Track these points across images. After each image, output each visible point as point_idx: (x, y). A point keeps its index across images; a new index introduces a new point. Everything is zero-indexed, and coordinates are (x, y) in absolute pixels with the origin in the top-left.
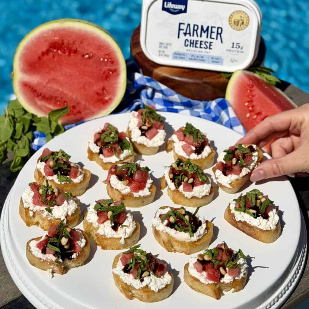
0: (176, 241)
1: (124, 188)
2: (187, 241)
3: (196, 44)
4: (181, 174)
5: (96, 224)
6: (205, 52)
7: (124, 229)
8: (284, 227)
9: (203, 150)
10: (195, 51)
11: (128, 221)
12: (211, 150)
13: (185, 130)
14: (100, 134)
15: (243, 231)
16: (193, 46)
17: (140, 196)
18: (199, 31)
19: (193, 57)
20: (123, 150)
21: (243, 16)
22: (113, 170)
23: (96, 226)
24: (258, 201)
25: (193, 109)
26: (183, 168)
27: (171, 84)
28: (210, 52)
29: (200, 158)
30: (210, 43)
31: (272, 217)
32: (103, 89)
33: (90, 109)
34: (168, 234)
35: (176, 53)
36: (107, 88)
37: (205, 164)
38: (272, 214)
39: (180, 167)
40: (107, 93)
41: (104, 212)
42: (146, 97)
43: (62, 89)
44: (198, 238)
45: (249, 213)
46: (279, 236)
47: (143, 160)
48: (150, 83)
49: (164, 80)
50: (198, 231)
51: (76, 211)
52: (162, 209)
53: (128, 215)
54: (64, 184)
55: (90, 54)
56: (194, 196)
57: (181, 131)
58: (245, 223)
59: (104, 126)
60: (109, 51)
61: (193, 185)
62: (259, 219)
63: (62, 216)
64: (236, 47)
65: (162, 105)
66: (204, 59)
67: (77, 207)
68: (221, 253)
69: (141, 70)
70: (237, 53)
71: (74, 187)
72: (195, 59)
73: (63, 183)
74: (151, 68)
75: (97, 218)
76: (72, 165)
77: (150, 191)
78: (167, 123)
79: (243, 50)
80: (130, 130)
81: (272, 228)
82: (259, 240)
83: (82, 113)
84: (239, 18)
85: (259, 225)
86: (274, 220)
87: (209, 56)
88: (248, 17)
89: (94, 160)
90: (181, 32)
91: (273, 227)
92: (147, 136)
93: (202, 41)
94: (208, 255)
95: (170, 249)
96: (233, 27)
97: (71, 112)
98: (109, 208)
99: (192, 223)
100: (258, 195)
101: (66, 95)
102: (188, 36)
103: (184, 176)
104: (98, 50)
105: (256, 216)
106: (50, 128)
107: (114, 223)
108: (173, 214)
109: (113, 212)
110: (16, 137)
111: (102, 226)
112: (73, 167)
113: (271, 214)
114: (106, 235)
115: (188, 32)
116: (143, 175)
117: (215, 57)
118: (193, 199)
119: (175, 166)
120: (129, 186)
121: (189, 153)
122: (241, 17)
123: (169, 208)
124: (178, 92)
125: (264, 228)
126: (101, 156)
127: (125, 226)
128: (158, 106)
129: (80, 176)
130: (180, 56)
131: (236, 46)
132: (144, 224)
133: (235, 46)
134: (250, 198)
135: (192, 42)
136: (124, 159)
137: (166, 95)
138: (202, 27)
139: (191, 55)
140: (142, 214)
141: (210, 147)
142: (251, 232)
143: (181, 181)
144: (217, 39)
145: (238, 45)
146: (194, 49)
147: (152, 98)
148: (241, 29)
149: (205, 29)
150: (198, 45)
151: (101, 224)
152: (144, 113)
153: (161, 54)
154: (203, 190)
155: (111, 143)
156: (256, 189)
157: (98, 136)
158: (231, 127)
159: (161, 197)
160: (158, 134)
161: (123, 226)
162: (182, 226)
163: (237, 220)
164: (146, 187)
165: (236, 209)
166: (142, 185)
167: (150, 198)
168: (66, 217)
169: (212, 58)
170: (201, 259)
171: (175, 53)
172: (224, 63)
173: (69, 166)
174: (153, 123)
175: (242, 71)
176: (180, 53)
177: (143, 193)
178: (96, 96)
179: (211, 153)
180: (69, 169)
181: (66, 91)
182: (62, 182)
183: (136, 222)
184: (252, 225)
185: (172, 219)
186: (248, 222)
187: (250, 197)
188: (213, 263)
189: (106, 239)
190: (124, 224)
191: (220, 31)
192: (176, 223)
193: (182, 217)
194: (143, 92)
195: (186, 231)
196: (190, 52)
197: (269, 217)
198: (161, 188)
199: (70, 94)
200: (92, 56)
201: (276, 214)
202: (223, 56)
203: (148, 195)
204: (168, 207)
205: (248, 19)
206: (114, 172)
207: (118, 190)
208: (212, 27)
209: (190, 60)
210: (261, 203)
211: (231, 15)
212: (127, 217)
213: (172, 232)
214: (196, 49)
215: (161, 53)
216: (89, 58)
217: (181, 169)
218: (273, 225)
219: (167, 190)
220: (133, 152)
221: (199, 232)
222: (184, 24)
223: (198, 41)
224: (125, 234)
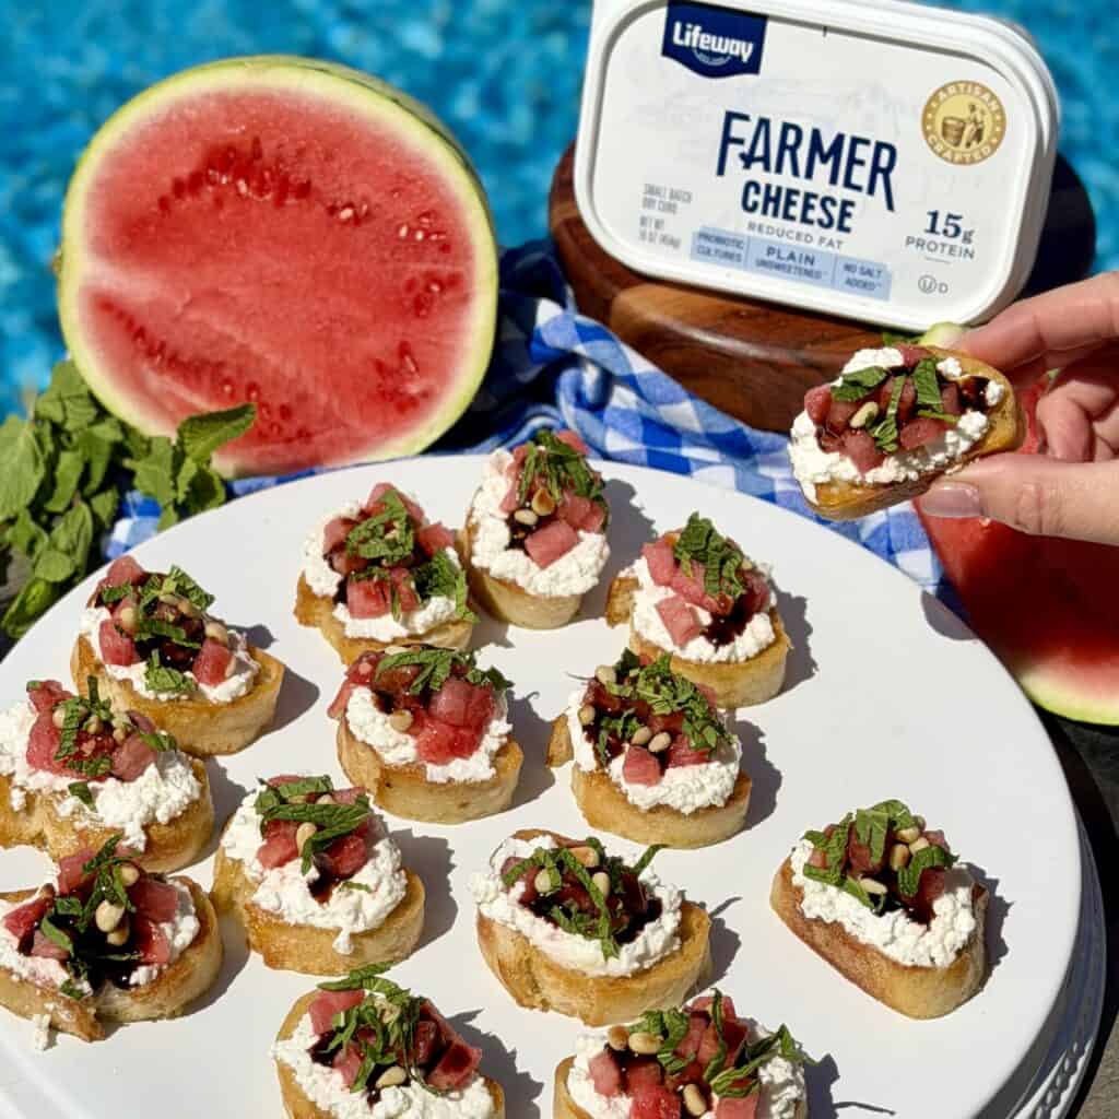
0: (553, 968)
1: (391, 742)
2: (593, 973)
3: (789, 203)
4: (626, 714)
5: (253, 868)
6: (822, 240)
7: (353, 898)
8: (998, 963)
9: (740, 631)
10: (781, 233)
11: (376, 867)
12: (775, 631)
13: (679, 545)
14: (348, 523)
15: (832, 962)
16: (775, 214)
17: (450, 780)
18: (803, 153)
19: (773, 258)
20: (426, 597)
21: (980, 106)
22: (365, 668)
23: (254, 875)
24: (900, 850)
25: (755, 464)
26: (635, 688)
27: (675, 356)
28: (840, 242)
29: (724, 659)
30: (846, 203)
31: (948, 919)
32: (404, 350)
33: (345, 425)
34: (526, 939)
35: (710, 233)
36: (417, 350)
37: (742, 684)
38: (950, 906)
39: (626, 683)
40: (417, 369)
41: (287, 822)
42: (573, 399)
43: (245, 334)
44: (636, 965)
45: (855, 892)
46: (970, 997)
47: (508, 645)
48: (589, 344)
49: (649, 341)
50: (640, 940)
51: (192, 809)
52: (521, 838)
53: (381, 846)
54: (169, 700)
55: (361, 207)
56: (661, 802)
57: (667, 545)
58: (836, 928)
59: (372, 496)
60: (434, 201)
61: (665, 760)
62: (891, 920)
63: (131, 820)
64: (945, 232)
65: (635, 439)
66: (816, 267)
67: (196, 796)
68: (695, 1033)
69: (570, 292)
70: (946, 256)
71: (206, 716)
72: (778, 267)
73: (163, 697)
74: (607, 284)
75: (258, 841)
76: (211, 630)
77: (493, 764)
78: (637, 511)
79: (970, 247)
80: (473, 521)
81: (938, 962)
82: (884, 1002)
83: (317, 439)
84: (965, 114)
85: (885, 945)
86: (953, 929)
87: (837, 258)
88: (1001, 111)
89: (315, 626)
90: (733, 150)
91: (944, 959)
92: (530, 551)
93: (815, 196)
94: (646, 1034)
95: (528, 996)
96: (939, 148)
97: (275, 429)
98: (304, 810)
99: (620, 906)
100: (898, 826)
101: (259, 360)
102: (758, 167)
103: (634, 722)
104: (394, 191)
105: (881, 906)
106: (171, 483)
107: (320, 869)
108: (550, 863)
109: (320, 828)
110: (53, 506)
111: (273, 875)
112: (213, 639)
113: (942, 905)
114: (286, 913)
115: (759, 152)
116: (474, 701)
117: (859, 265)
118: (658, 817)
119: (608, 678)
120: (415, 735)
121: (683, 638)
122: (973, 108)
123: (548, 838)
124: (694, 394)
125: (904, 958)
126: (341, 611)
127: (359, 886)
128: (615, 442)
129: (236, 678)
130: (722, 248)
131: (947, 227)
132: (450, 889)
133: (940, 226)
134: (864, 837)
135: (773, 193)
136: (429, 633)
137: (649, 397)
138: (816, 134)
139: (766, 246)
140: (452, 852)
141: (773, 621)
142: (858, 966)
143: (622, 740)
144: (871, 190)
145: (951, 221)
146: (779, 222)
147: (598, 407)
148: (968, 156)
149: (827, 145)
150: (796, 211)
151: (272, 869)
152: (531, 460)
153: (649, 231)
154: (698, 785)
155: (384, 562)
156: (895, 801)
157: (341, 532)
158: (890, 554)
159: (542, 796)
160: (576, 550)
161: (352, 886)
162: (580, 911)
163: (809, 915)
164: (482, 748)
165: (809, 871)
166: (463, 738)
167: (493, 794)
168: (145, 828)
169: (848, 268)
170: (616, 1046)
171: (704, 236)
172: (894, 290)
173: (198, 634)
174: (559, 504)
175: (959, 329)
176: (724, 235)
177: (465, 768)
178: (374, 378)
179: (770, 646)
180: (197, 646)
181: (257, 347)
182: (160, 691)
183: (407, 877)
184: (863, 940)
185: (544, 883)
186: (848, 927)
187: (868, 827)
188: (661, 1064)
189: (285, 927)
190: (356, 879)
191: (884, 162)
192: (557, 898)
193: (583, 876)
194: (567, 377)
195: (590, 933)
196: (765, 236)
197: (934, 916)
198: (549, 760)
199: (273, 359)
200: (368, 213)
201: (964, 906)
202: (890, 265)
203: (483, 782)
204: (545, 833)
205: (998, 117)
206: (366, 676)
207: (370, 747)
208: (855, 141)
209: (761, 268)
210: (909, 859)
211: (935, 97)
212: (375, 854)
213: (538, 930)
214: (788, 225)
215: (650, 228)
216: (356, 220)
217: (628, 691)
218: (944, 947)
219: (570, 770)
220: (464, 608)
221: (646, 942)
222: (745, 118)
223: (796, 192)
224: (351, 917)
